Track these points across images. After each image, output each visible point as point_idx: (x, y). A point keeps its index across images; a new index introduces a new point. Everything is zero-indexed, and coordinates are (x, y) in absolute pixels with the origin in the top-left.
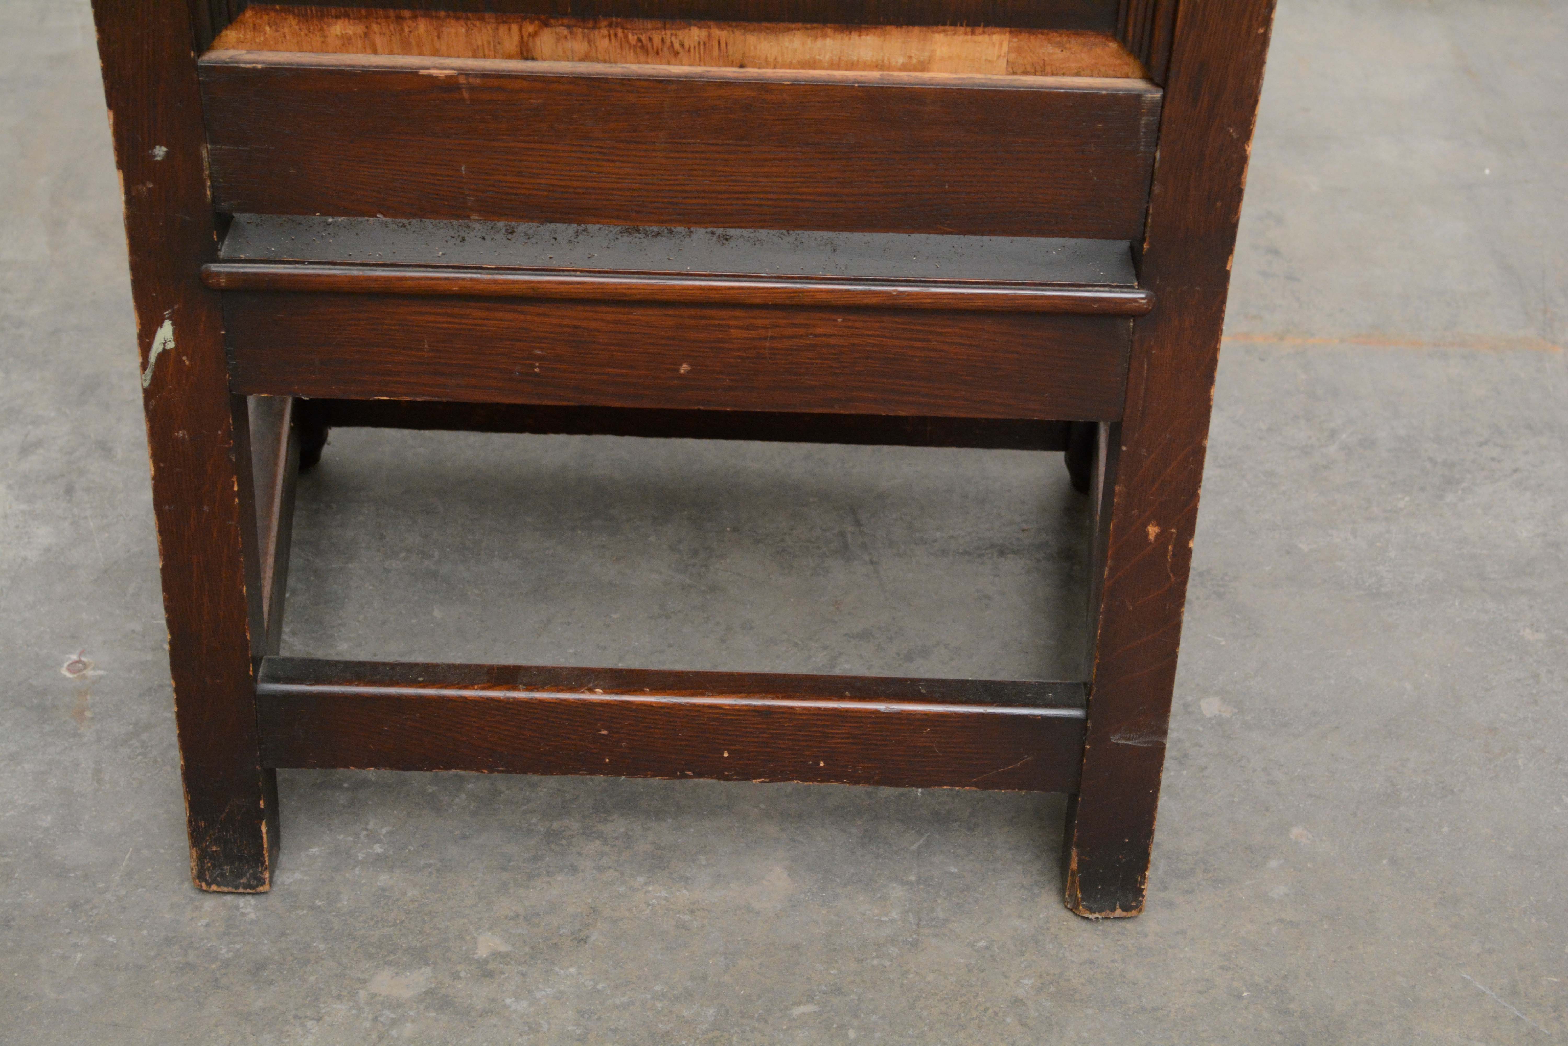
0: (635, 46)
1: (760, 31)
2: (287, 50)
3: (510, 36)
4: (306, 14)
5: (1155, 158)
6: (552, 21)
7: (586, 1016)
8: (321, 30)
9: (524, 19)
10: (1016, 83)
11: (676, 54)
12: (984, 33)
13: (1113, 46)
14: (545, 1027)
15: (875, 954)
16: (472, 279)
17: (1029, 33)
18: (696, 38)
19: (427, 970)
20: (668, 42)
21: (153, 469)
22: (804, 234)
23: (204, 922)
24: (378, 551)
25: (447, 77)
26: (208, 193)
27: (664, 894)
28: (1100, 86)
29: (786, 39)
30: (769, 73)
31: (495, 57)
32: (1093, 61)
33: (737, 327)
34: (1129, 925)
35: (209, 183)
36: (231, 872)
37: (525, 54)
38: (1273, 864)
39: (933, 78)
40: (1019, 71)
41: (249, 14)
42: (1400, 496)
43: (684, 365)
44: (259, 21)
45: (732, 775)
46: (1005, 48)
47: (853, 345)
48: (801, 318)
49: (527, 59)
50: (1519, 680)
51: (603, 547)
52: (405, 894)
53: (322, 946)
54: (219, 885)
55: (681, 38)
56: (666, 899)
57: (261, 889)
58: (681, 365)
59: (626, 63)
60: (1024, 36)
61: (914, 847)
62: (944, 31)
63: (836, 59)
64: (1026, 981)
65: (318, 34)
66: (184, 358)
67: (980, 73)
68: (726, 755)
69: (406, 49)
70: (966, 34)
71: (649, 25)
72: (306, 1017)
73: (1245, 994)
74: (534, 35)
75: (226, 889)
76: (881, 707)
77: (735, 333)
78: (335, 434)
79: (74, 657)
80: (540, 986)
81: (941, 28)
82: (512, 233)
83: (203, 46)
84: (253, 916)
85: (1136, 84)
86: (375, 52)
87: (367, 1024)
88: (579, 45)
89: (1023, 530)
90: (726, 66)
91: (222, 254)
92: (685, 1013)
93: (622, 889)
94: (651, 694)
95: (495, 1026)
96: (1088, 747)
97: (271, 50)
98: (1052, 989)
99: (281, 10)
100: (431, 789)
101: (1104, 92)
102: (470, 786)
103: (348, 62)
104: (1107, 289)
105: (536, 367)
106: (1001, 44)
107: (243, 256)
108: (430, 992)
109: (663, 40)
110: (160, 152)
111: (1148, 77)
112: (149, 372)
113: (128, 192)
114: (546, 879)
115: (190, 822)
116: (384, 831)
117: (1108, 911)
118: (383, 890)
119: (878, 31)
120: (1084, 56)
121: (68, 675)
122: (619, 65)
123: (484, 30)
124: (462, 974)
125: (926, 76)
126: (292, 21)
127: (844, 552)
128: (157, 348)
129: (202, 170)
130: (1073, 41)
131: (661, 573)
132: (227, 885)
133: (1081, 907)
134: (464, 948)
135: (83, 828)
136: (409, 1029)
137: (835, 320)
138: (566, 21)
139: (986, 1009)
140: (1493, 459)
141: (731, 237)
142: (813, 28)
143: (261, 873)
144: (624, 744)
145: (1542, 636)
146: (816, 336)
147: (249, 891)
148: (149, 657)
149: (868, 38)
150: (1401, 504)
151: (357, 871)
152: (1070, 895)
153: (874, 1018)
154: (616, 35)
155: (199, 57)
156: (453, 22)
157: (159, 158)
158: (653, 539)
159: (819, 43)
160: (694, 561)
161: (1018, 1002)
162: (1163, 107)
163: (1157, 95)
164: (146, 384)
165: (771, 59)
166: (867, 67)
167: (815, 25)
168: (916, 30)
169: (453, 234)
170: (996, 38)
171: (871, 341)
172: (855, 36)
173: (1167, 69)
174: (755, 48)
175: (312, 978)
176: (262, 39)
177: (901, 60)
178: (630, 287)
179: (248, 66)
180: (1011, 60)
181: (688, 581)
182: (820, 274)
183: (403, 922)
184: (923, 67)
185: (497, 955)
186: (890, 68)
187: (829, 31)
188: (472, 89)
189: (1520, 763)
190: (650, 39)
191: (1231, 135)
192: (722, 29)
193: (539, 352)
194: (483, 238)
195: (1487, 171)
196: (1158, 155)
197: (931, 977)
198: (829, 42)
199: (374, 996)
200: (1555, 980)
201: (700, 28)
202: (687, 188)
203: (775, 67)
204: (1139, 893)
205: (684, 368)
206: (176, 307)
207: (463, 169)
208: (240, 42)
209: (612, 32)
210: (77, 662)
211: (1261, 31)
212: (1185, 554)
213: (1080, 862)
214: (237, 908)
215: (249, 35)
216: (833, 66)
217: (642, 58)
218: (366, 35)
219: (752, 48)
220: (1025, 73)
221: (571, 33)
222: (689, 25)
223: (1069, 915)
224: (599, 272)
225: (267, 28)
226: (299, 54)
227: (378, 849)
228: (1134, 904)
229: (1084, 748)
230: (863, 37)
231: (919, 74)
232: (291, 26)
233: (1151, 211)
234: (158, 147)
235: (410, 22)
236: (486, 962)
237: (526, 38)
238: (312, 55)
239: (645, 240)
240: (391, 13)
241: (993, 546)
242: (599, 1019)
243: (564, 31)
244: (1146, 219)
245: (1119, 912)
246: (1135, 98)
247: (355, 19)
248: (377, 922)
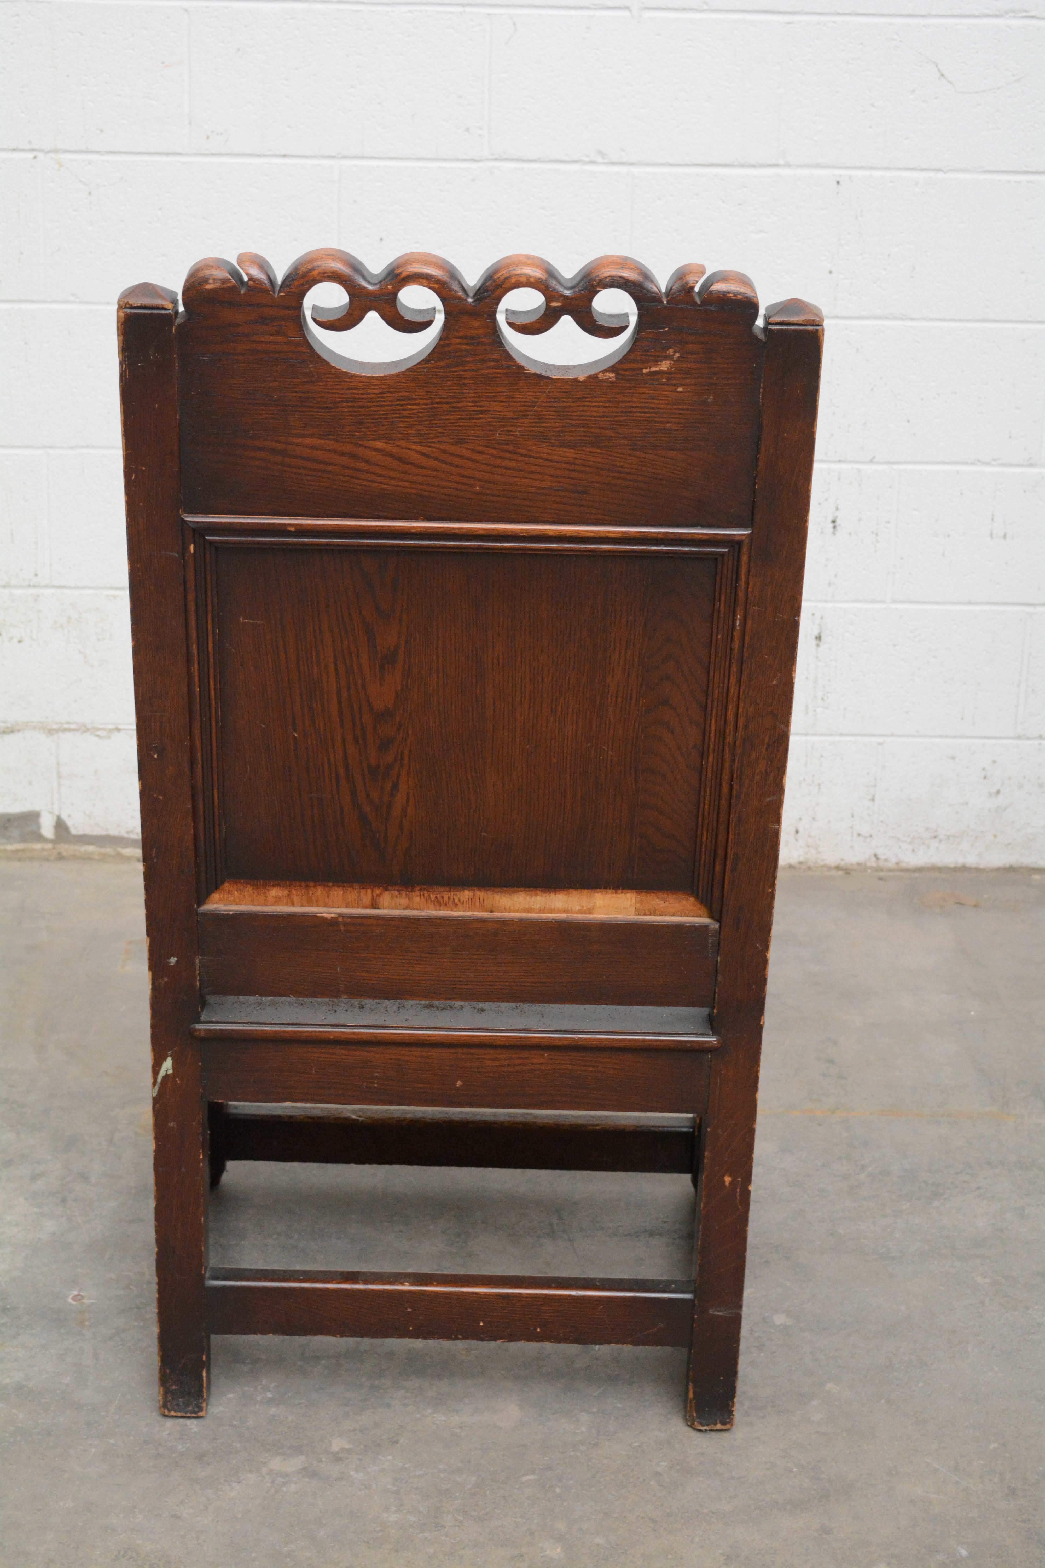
0: (434, 901)
1: (501, 892)
2: (246, 904)
3: (366, 896)
4: (257, 885)
5: (717, 961)
6: (390, 888)
7: (399, 1481)
8: (265, 893)
9: (375, 887)
10: (641, 920)
11: (456, 905)
12: (622, 893)
13: (692, 899)
14: (374, 1486)
15: (572, 1449)
16: (341, 1032)
17: (646, 892)
18: (467, 896)
19: (303, 1458)
20: (452, 898)
21: (155, 1146)
22: (525, 1006)
23: (167, 1432)
24: (260, 1234)
25: (332, 918)
26: (198, 983)
27: (443, 1418)
28: (687, 921)
29: (516, 897)
30: (506, 915)
31: (358, 908)
32: (682, 908)
33: (489, 1060)
34: (725, 1435)
35: (198, 978)
36: (183, 1402)
37: (374, 906)
38: (815, 1403)
39: (595, 918)
40: (642, 914)
41: (226, 884)
42: (904, 1203)
43: (459, 1082)
44: (231, 888)
45: (486, 1337)
46: (634, 901)
47: (554, 1069)
48: (525, 1054)
49: (375, 908)
50: (971, 1305)
51: (401, 1232)
52: (287, 1418)
53: (239, 1445)
54: (175, 1411)
55: (459, 896)
56: (445, 1421)
57: (201, 1414)
58: (457, 1082)
59: (429, 910)
60: (644, 894)
61: (596, 1394)
62: (601, 892)
63: (542, 907)
64: (662, 1463)
65: (263, 895)
66: (177, 1079)
67: (621, 914)
68: (482, 1324)
69: (310, 903)
70: (612, 893)
71: (442, 889)
72: (232, 1481)
73: (794, 1470)
74: (379, 895)
75: (179, 1414)
76: (574, 1293)
77: (488, 1063)
78: (230, 1165)
79: (76, 1293)
80: (371, 1466)
81: (599, 890)
82: (363, 1008)
83: (200, 902)
84: (195, 1429)
85: (705, 920)
86: (293, 905)
87: (268, 1485)
88: (404, 901)
89: (665, 1222)
90: (483, 912)
91: (202, 1019)
92: (458, 1479)
93: (418, 1416)
94: (437, 1286)
95: (344, 1486)
96: (696, 1316)
97: (237, 904)
98: (678, 1467)
99: (244, 883)
100: (299, 1363)
101: (688, 924)
102: (323, 1362)
103: (279, 910)
104: (695, 1036)
105: (375, 1083)
106: (631, 899)
107: (214, 1020)
108: (304, 1469)
109: (449, 898)
110: (173, 960)
111: (711, 916)
112: (157, 1088)
113: (153, 984)
114: (372, 1410)
115: (160, 1369)
116: (272, 1385)
117: (712, 1425)
118: (274, 1416)
119: (565, 892)
120: (677, 905)
121: (72, 1302)
122: (425, 911)
123: (352, 893)
124: (324, 1459)
125: (591, 916)
126: (249, 888)
127: (552, 1234)
128: (162, 1073)
129: (195, 970)
130: (670, 897)
131: (437, 1247)
132: (180, 1412)
133: (696, 1423)
134: (324, 1446)
135: (89, 1384)
136: (293, 1487)
137: (544, 1055)
138: (397, 888)
139: (639, 1478)
140: (964, 1182)
141: (485, 1010)
142: (530, 891)
143: (201, 1403)
144: (421, 1318)
145: (988, 1280)
146: (533, 1064)
147: (194, 1415)
148: (122, 1292)
149: (560, 896)
150: (904, 1207)
151: (257, 1406)
152: (690, 1416)
153: (571, 1482)
154: (424, 895)
155: (198, 908)
156: (336, 888)
157: (172, 964)
158: (431, 1227)
159: (533, 899)
160: (457, 1240)
161: (657, 1474)
162: (720, 932)
163: (717, 926)
164: (155, 1095)
165: (507, 908)
166: (559, 912)
167: (531, 889)
168: (586, 891)
169: (329, 1008)
170: (629, 895)
171: (564, 1067)
172: (552, 895)
173: (721, 912)
174: (499, 902)
175: (234, 1462)
176: (232, 898)
177: (578, 908)
178: (429, 1036)
179: (225, 913)
180: (637, 907)
181: (454, 1251)
182: (535, 1028)
183: (286, 1433)
184: (590, 911)
185: (343, 1450)
186: (572, 912)
187: (538, 892)
188: (345, 924)
189: (969, 1349)
190: (442, 897)
191: (758, 947)
192: (481, 891)
193: (377, 1074)
194: (347, 1011)
195: (972, 1013)
196: (719, 959)
197: (605, 1461)
198: (538, 898)
199: (271, 1470)
200: (982, 1462)
201: (469, 891)
202: (461, 979)
203: (509, 912)
204: (730, 1413)
205: (459, 1083)
206: (175, 1049)
207: (338, 969)
208: (220, 900)
209: (422, 893)
210: (78, 1295)
211: (770, 890)
212: (746, 1194)
213: (694, 1393)
214: (186, 1425)
215: (226, 896)
216: (541, 911)
217: (438, 907)
218: (289, 895)
219: (497, 902)
220: (645, 915)
221: (399, 894)
222: (464, 889)
223: (690, 1429)
224: (412, 1028)
225: (236, 892)
226: (252, 907)
227: (269, 1395)
228: (728, 1420)
229: (694, 1318)
230: (557, 895)
231: (588, 916)
232: (248, 891)
233: (717, 991)
234: (172, 958)
235: (312, 888)
236: (338, 1453)
237: (375, 898)
238: (259, 907)
239: (437, 1012)
240: (303, 884)
241: (646, 1231)
242: (406, 1482)
243: (396, 893)
244: (714, 995)
245: (719, 1426)
246: (705, 927)
247: (283, 887)
248: (271, 1433)
